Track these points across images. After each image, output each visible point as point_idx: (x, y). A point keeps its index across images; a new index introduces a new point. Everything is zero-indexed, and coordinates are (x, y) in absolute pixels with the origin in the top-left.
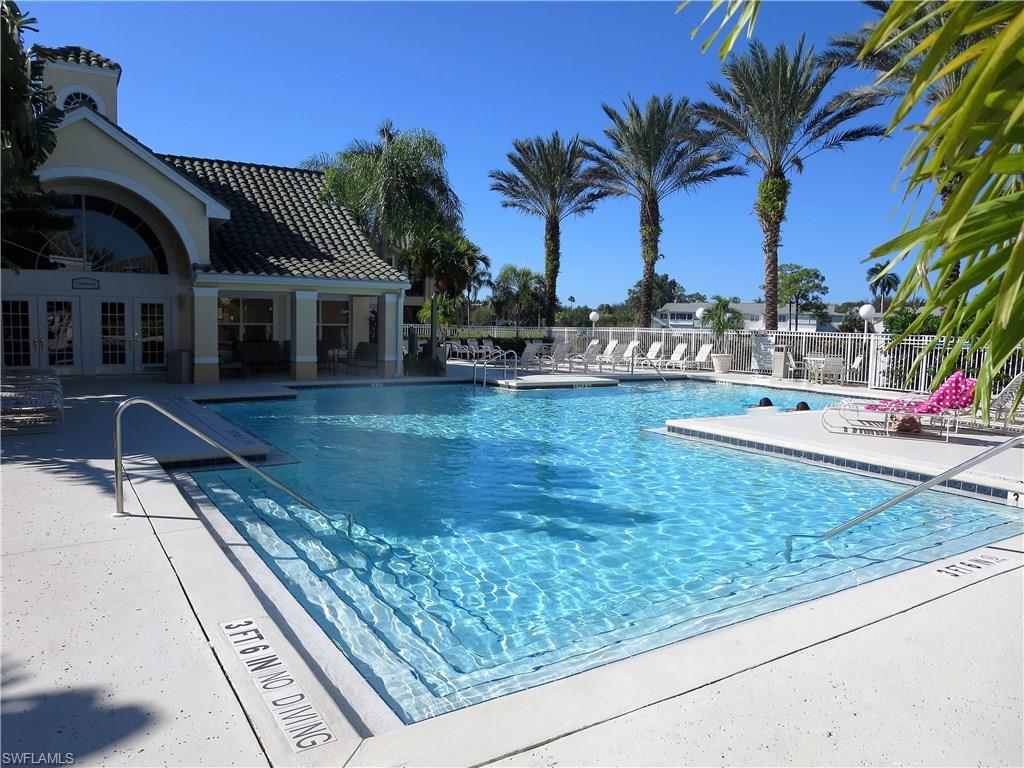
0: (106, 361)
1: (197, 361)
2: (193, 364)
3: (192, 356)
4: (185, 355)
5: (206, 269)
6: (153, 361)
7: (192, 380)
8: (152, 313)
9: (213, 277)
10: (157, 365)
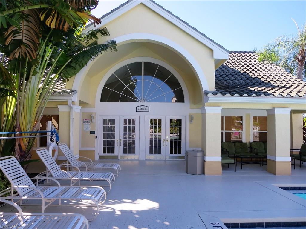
0: (151, 152)
1: (207, 159)
2: (204, 161)
3: (204, 155)
4: (199, 154)
5: (215, 94)
6: (176, 153)
7: (203, 173)
8: (177, 125)
9: (219, 98)
10: (178, 155)
